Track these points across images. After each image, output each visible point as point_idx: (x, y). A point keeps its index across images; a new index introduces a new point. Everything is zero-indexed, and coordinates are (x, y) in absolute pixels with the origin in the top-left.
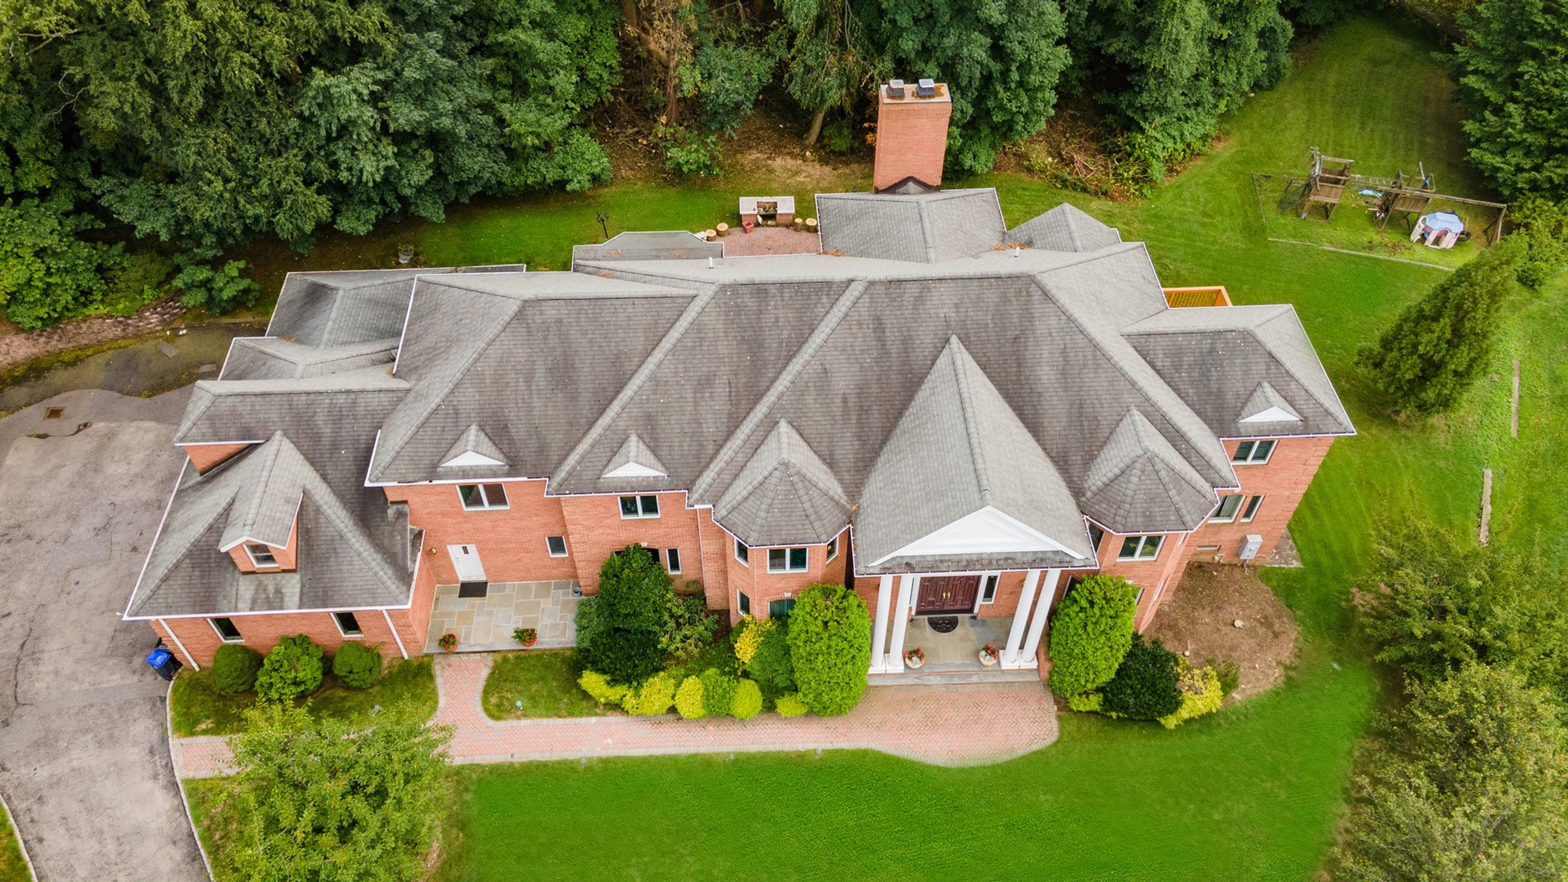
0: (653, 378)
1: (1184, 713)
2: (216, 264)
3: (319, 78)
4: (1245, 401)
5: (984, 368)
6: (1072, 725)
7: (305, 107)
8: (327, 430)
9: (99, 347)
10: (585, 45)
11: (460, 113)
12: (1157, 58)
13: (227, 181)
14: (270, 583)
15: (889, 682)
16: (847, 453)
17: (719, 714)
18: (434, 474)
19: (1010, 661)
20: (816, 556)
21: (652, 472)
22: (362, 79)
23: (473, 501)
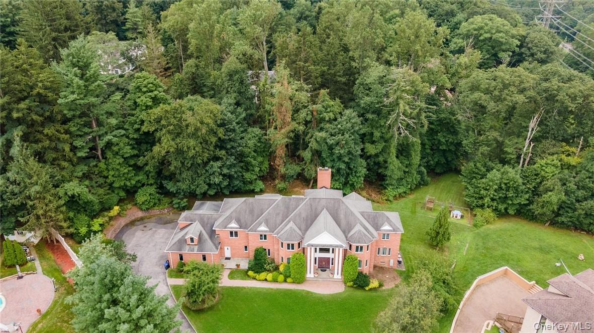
0: (268, 212)
1: (370, 287)
2: (182, 199)
3: (212, 163)
4: (382, 225)
5: (330, 214)
6: (347, 289)
7: (207, 168)
8: (206, 221)
9: (154, 216)
10: (261, 163)
11: (236, 172)
12: (388, 173)
13: (190, 181)
14: (192, 247)
15: (311, 279)
16: (303, 227)
17: (275, 281)
18: (225, 228)
19: (336, 276)
20: (296, 246)
21: (266, 229)
22: (219, 164)
23: (232, 236)
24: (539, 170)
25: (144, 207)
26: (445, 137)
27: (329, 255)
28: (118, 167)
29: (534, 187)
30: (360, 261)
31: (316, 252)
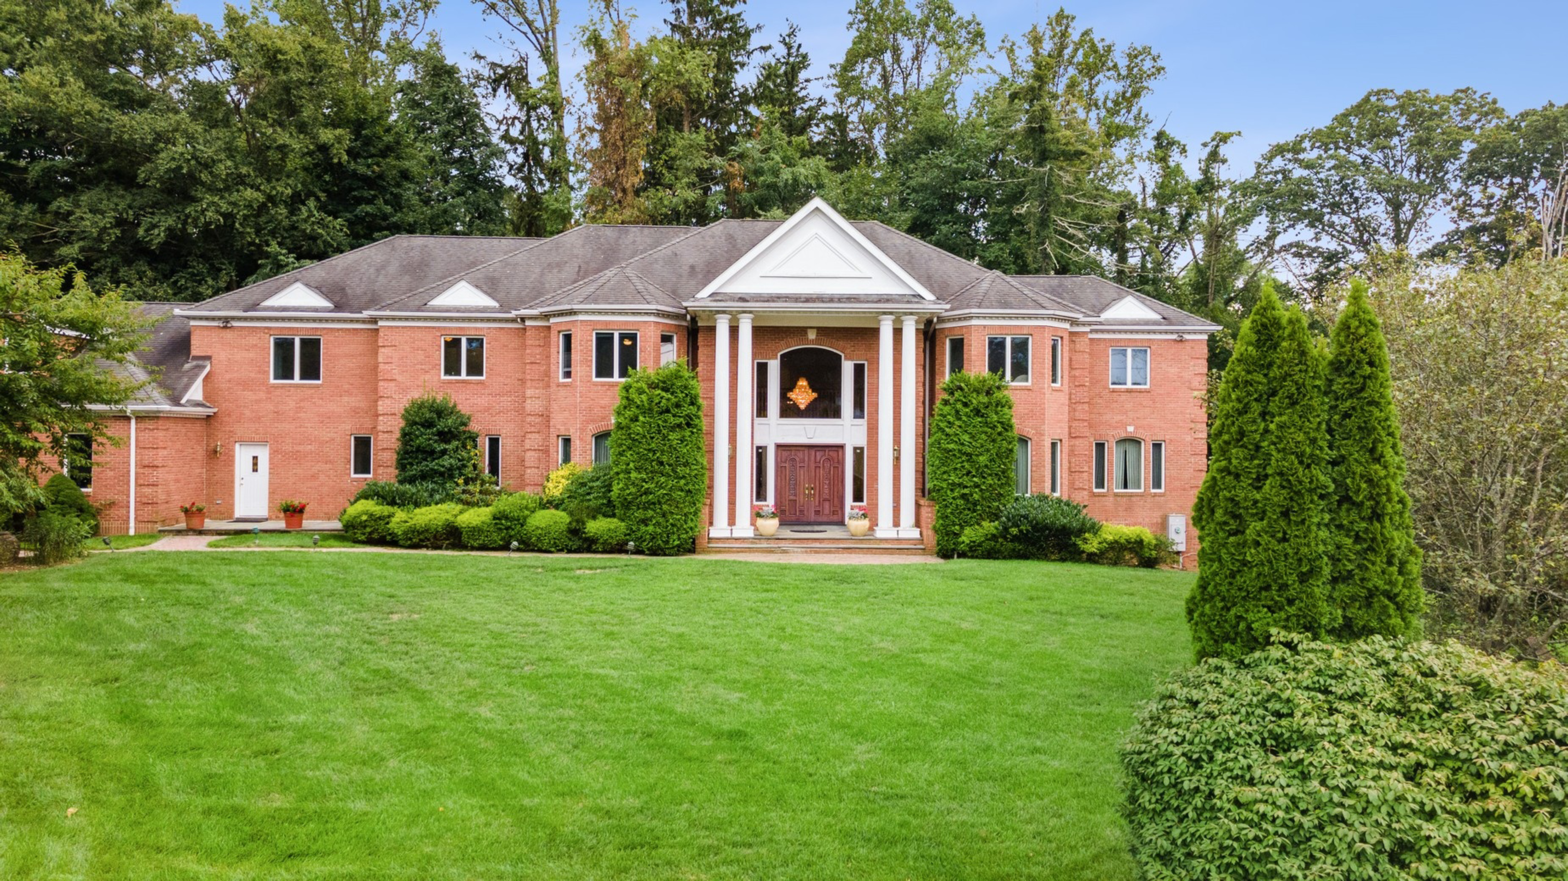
15: (736, 546)
18: (251, 309)
19: (885, 530)
20: (647, 353)
21: (482, 300)
23: (284, 370)
27: (841, 432)
30: (1017, 435)
31: (761, 409)
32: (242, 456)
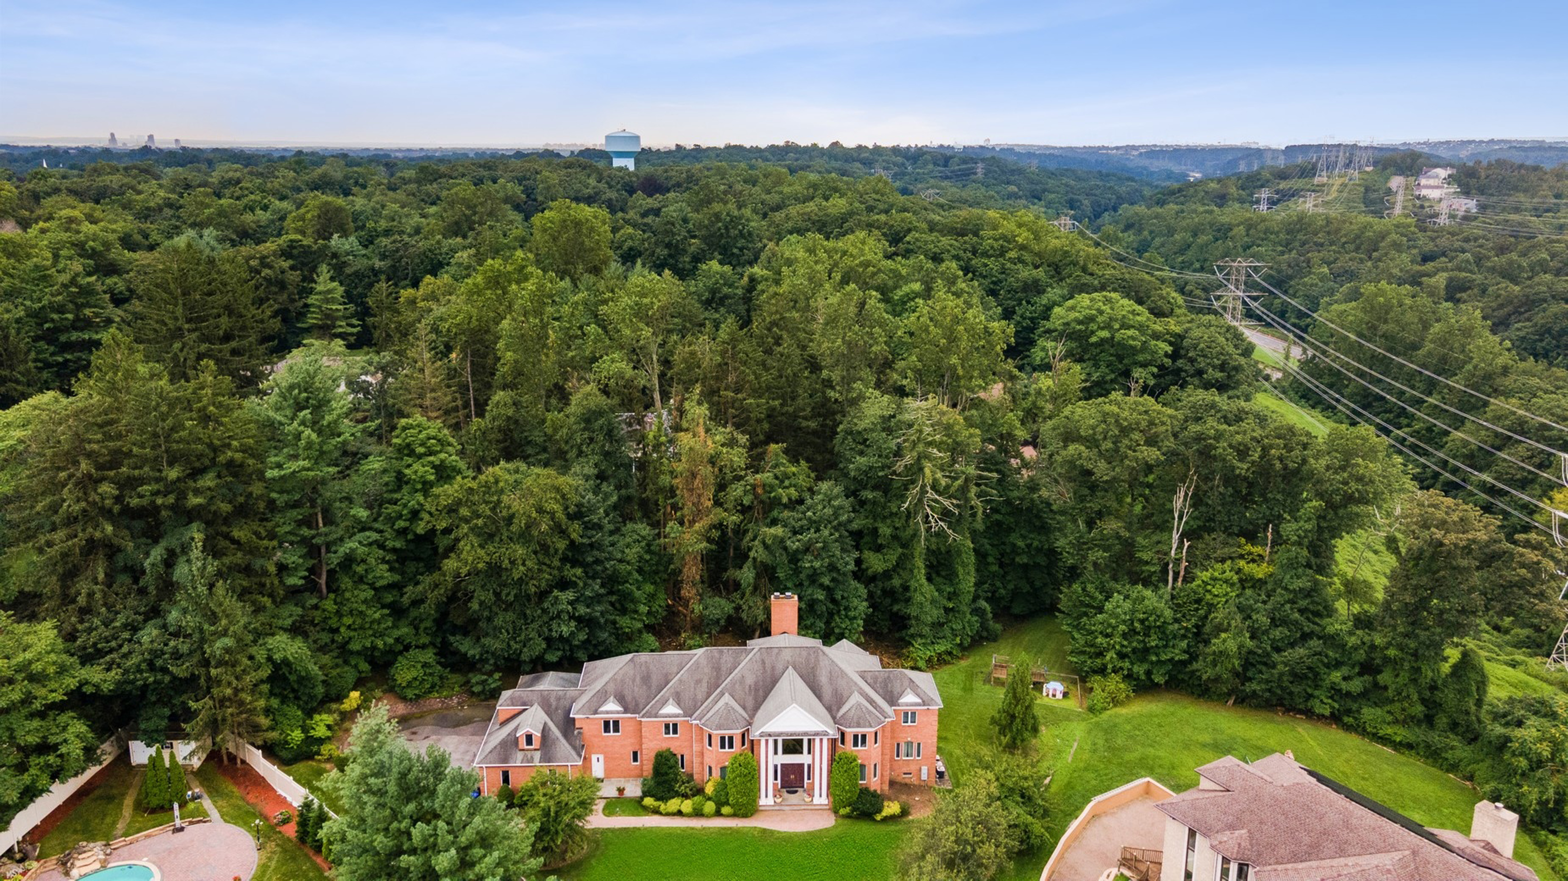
0: (680, 680)
1: (884, 814)
3: (556, 593)
4: (901, 694)
5: (801, 678)
6: (840, 821)
7: (546, 605)
8: (554, 704)
9: (431, 711)
10: (652, 597)
11: (602, 613)
13: (509, 634)
14: (529, 754)
16: (750, 703)
17: (698, 813)
18: (596, 712)
19: (817, 800)
20: (737, 742)
21: (677, 711)
22: (570, 595)
23: (607, 729)
24: (1200, 590)
25: (410, 693)
26: (1024, 537)
27: (803, 759)
28: (363, 608)
29: (1196, 626)
30: (862, 766)
31: (776, 753)
32: (594, 758)
